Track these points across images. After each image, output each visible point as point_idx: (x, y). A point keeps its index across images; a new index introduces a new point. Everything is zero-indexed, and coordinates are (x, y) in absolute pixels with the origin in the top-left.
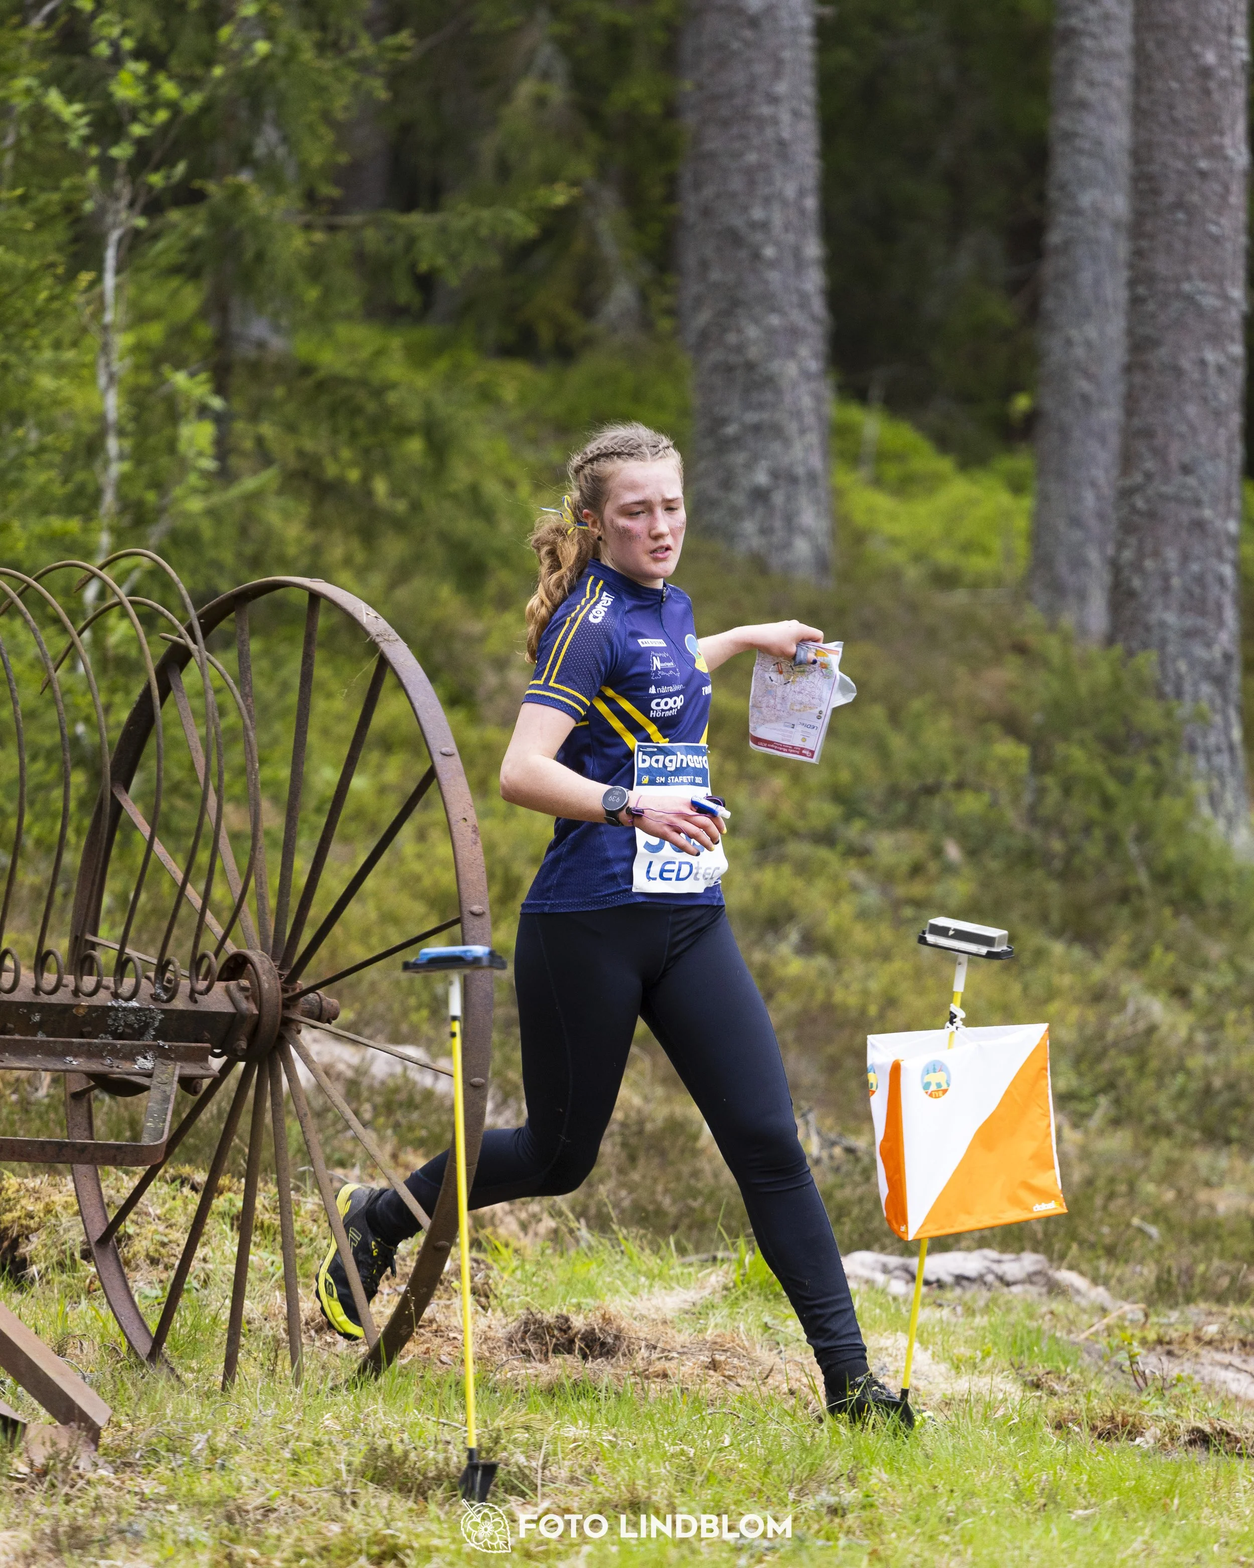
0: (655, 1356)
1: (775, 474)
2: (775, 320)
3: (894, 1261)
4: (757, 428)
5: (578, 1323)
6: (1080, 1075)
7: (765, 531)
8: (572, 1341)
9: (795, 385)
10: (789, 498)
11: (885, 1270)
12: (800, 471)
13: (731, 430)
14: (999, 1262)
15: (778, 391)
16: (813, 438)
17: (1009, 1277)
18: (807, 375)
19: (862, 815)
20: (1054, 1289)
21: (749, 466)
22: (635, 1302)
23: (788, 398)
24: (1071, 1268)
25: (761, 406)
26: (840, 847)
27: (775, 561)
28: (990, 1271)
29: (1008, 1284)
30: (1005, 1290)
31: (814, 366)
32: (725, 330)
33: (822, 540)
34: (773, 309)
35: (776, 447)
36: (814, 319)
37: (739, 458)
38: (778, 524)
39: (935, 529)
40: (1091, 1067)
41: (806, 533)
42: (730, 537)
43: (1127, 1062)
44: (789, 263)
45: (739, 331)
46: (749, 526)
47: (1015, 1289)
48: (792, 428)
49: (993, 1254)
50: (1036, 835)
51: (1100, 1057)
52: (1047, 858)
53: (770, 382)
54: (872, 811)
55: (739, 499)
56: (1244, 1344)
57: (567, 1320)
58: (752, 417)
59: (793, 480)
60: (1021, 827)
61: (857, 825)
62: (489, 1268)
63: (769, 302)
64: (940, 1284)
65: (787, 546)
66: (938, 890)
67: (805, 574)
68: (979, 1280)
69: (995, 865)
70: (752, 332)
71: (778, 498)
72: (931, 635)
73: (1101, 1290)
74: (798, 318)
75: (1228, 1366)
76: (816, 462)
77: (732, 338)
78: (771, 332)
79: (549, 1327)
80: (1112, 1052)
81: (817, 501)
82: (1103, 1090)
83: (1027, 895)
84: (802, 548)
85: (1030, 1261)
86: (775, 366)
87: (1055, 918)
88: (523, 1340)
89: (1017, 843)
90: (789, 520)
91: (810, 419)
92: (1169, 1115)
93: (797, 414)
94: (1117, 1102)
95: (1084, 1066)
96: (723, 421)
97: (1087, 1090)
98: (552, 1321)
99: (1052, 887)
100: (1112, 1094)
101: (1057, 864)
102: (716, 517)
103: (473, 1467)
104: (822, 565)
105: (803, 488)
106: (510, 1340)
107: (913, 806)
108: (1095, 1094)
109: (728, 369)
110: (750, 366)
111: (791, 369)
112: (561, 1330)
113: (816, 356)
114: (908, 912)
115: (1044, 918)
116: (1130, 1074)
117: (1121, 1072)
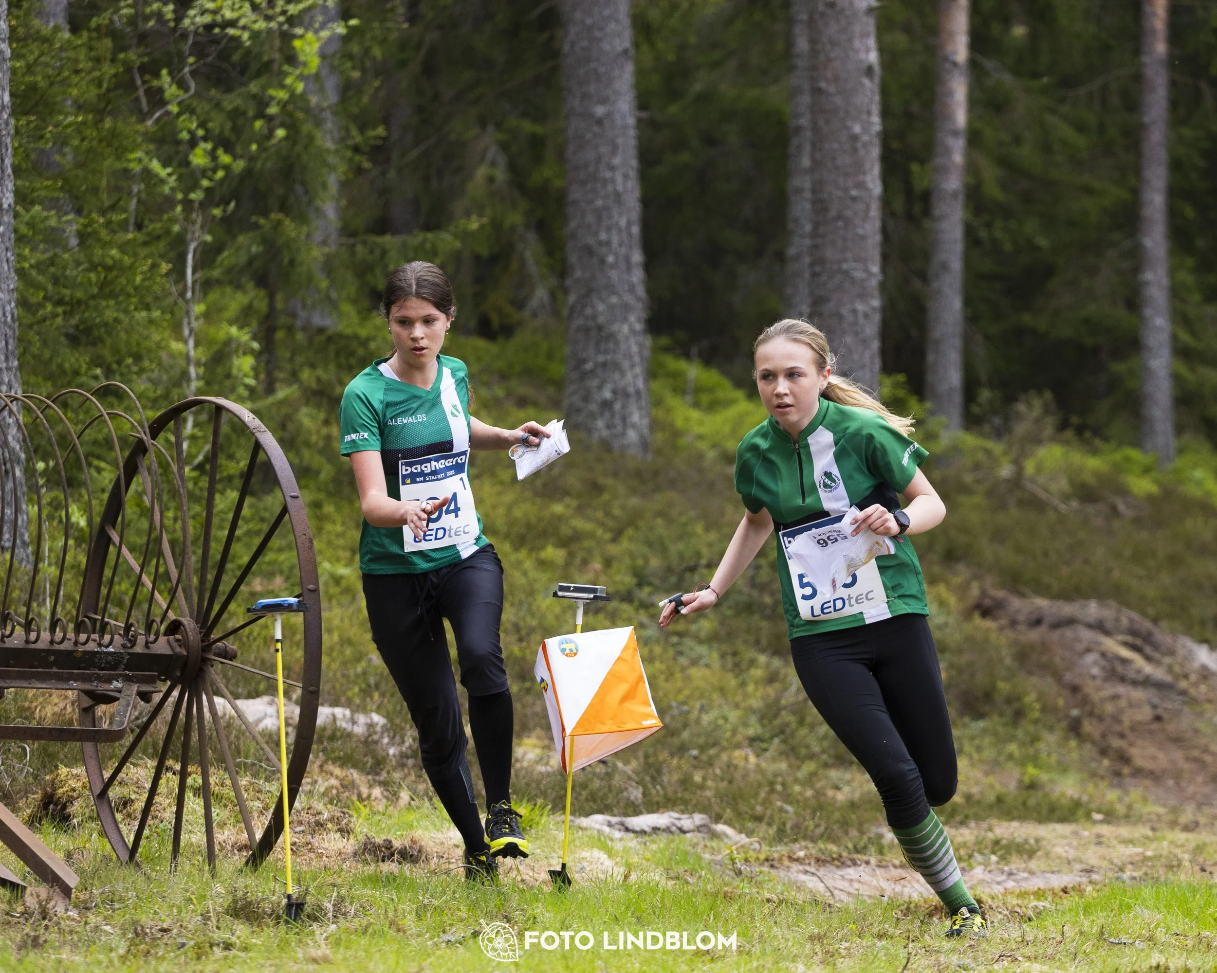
0: (442, 861)
1: (614, 392)
2: (614, 300)
3: (614, 820)
4: (604, 365)
5: (397, 844)
6: (763, 726)
7: (609, 427)
8: (393, 855)
9: (627, 338)
10: (624, 407)
11: (610, 825)
12: (631, 390)
13: (589, 366)
14: (679, 819)
15: (617, 343)
16: (638, 370)
17: (685, 828)
18: (633, 332)
19: (650, 584)
20: (714, 835)
21: (600, 387)
22: (439, 835)
23: (623, 346)
24: (726, 823)
25: (606, 352)
26: (636, 603)
27: (616, 444)
28: (674, 824)
29: (684, 832)
30: (682, 835)
31: (638, 327)
32: (584, 307)
33: (646, 431)
34: (614, 293)
35: (616, 376)
36: (639, 299)
37: (594, 383)
38: (617, 421)
39: (727, 429)
40: (770, 722)
41: (634, 426)
42: (589, 430)
43: (792, 719)
44: (623, 265)
45: (593, 307)
46: (600, 423)
47: (689, 835)
48: (626, 364)
49: (675, 815)
50: (755, 593)
51: (776, 716)
52: (762, 607)
53: (612, 337)
54: (657, 582)
55: (593, 407)
56: (818, 860)
57: (390, 842)
58: (601, 358)
59: (627, 395)
60: (746, 590)
61: (647, 590)
62: (350, 816)
63: (611, 289)
64: (643, 832)
65: (623, 434)
66: (694, 628)
67: (634, 452)
68: (668, 830)
69: (729, 612)
70: (601, 307)
71: (617, 406)
72: (712, 485)
73: (743, 836)
74: (628, 298)
75: (806, 872)
76: (640, 384)
77: (589, 311)
78: (612, 307)
79: (379, 846)
80: (783, 713)
81: (640, 408)
82: (776, 735)
83: (748, 631)
84: (632, 436)
85: (699, 818)
86: (615, 327)
87: (764, 642)
88: (363, 854)
89: (743, 598)
90: (624, 419)
91: (637, 359)
92: (816, 749)
93: (629, 356)
94: (784, 741)
95: (765, 721)
96: (584, 361)
97: (767, 735)
98: (381, 842)
99: (764, 624)
100: (782, 737)
101: (768, 611)
102: (581, 418)
103: (289, 906)
104: (645, 445)
105: (633, 399)
106: (355, 854)
107: (681, 580)
108: (772, 738)
109: (587, 330)
110: (600, 328)
111: (625, 329)
112: (386, 848)
113: (639, 321)
114: (675, 639)
115: (757, 642)
116: (794, 725)
117: (787, 725)
